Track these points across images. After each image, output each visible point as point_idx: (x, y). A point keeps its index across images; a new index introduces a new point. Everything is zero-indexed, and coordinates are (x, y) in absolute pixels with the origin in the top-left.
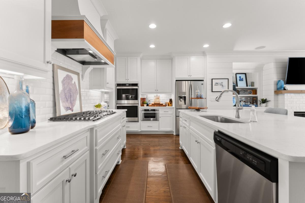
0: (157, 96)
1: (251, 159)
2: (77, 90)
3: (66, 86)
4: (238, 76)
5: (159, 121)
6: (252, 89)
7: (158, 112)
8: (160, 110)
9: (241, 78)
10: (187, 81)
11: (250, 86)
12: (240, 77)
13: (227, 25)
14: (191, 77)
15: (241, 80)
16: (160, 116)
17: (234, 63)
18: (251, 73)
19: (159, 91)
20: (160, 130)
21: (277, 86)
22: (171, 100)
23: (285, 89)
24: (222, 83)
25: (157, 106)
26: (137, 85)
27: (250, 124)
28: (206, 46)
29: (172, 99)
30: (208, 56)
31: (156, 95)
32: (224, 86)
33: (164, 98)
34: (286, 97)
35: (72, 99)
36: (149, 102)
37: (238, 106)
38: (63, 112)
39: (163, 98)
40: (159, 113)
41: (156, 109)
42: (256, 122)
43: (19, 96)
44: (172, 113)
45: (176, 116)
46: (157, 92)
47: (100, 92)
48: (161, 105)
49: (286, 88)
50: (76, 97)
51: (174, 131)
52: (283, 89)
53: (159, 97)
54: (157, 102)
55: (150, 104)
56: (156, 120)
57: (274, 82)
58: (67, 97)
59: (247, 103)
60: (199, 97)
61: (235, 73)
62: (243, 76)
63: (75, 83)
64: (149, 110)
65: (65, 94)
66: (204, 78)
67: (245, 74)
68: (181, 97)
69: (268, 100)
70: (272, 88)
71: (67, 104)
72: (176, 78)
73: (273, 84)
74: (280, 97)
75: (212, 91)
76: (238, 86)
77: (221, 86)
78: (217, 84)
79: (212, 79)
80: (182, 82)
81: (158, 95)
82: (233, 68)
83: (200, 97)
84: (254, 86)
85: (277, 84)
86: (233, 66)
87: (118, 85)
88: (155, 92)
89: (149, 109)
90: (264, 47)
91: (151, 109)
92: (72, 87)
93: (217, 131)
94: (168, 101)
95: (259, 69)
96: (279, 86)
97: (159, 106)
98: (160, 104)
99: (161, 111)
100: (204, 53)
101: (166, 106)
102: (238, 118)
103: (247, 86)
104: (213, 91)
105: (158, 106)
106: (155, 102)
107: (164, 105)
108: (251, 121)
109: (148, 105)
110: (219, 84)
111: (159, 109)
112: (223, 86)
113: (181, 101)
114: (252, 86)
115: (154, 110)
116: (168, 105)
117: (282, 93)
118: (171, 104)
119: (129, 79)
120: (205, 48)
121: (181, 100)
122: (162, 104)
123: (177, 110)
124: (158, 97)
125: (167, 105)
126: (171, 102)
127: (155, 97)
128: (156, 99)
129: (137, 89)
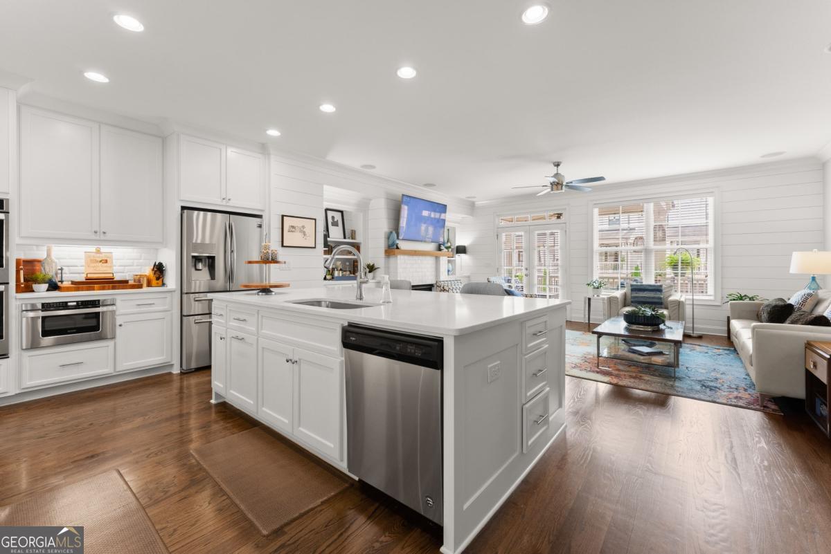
0: (98, 252)
1: (413, 351)
4: (330, 214)
5: (113, 338)
6: (353, 245)
7: (110, 308)
8: (118, 303)
9: (335, 220)
10: (209, 214)
11: (349, 238)
12: (333, 218)
13: (328, 108)
14: (228, 204)
15: (335, 224)
16: (119, 321)
17: (326, 187)
18: (351, 212)
19: (108, 236)
20: (118, 370)
21: (388, 242)
22: (159, 269)
23: (397, 248)
24: (303, 227)
25: (103, 289)
26: (3, 207)
27: (382, 307)
28: (273, 133)
29: (164, 264)
30: (272, 156)
31: (92, 249)
32: (307, 235)
33: (129, 259)
34: (399, 261)
36: (59, 276)
37: (361, 278)
40: (113, 312)
41: (100, 298)
42: (390, 302)
44: (166, 307)
45: (182, 316)
46: (102, 237)
48: (123, 284)
49: (399, 246)
51: (176, 362)
52: (395, 247)
53: (111, 258)
54: (100, 271)
55: (62, 282)
56: (101, 338)
57: (385, 233)
59: (344, 273)
60: (270, 259)
61: (325, 207)
62: (338, 216)
64: (69, 304)
66: (262, 211)
67: (342, 212)
68: (197, 259)
69: (376, 266)
70: (382, 244)
72: (182, 201)
73: (383, 236)
74: (392, 260)
75: (282, 246)
76: (330, 237)
77: (301, 235)
78: (293, 230)
79: (283, 216)
81: (104, 249)
82: (325, 197)
83: (272, 259)
84: (354, 239)
85: (388, 238)
86: (324, 193)
88: (93, 237)
89: (66, 303)
90: (373, 167)
91: (77, 302)
93: (346, 324)
94: (148, 271)
95: (364, 206)
96: (391, 242)
97: (114, 288)
98: (115, 279)
99: (122, 306)
100: (264, 148)
101: (140, 286)
102: (361, 299)
103: (345, 238)
104: (285, 245)
105: (109, 289)
106: (89, 276)
107: (131, 282)
108: (384, 302)
109: (53, 287)
110: (296, 228)
111: (114, 300)
112: (304, 234)
113: (196, 270)
114: (352, 239)
115: (95, 304)
116: (149, 284)
117: (394, 254)
118: (160, 281)
120: (269, 135)
121: (200, 266)
122: (126, 282)
123: (185, 296)
124: (103, 257)
125: (145, 285)
126: (158, 272)
127: (92, 258)
128: (93, 265)
129: (2, 221)
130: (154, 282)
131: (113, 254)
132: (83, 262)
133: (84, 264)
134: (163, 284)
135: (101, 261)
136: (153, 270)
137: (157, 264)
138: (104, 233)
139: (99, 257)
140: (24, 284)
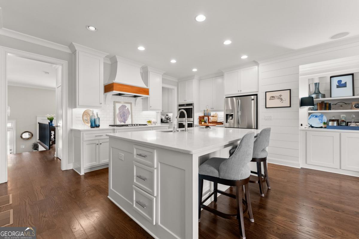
2: (129, 112)
3: (121, 110)
9: (342, 83)
12: (340, 81)
14: (241, 93)
15: (342, 86)
17: (300, 67)
19: (214, 109)
24: (281, 96)
26: (192, 105)
30: (260, 65)
32: (283, 100)
35: (125, 117)
38: (118, 123)
43: (92, 116)
47: (156, 113)
50: (129, 116)
54: (214, 120)
58: (122, 116)
62: (346, 79)
63: (128, 108)
65: (120, 115)
66: (259, 91)
71: (121, 119)
72: (225, 95)
75: (266, 108)
76: (332, 97)
77: (279, 100)
78: (273, 98)
79: (266, 92)
80: (228, 99)
81: (217, 113)
86: (300, 70)
87: (180, 105)
88: (211, 110)
90: (345, 34)
92: (125, 111)
98: (218, 122)
103: (354, 95)
110: (275, 97)
112: (281, 99)
119: (187, 100)
129: (192, 108)
140: (199, 122)
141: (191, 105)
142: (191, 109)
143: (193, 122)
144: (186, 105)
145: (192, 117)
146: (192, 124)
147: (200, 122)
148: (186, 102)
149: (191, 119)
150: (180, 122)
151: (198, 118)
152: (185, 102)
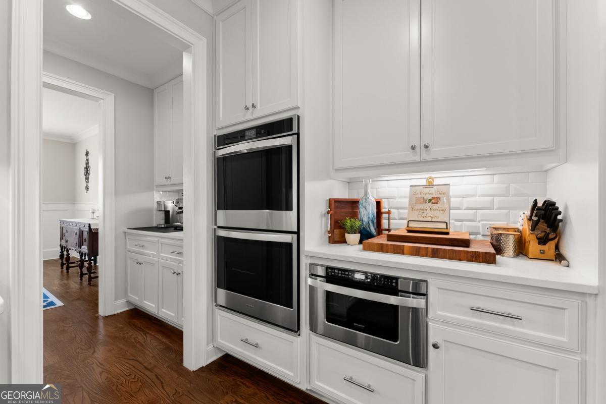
0: (430, 185)
19: (436, 152)
26: (291, 128)
33: (482, 196)
39: (477, 199)
46: (425, 157)
48: (457, 248)
53: (446, 193)
81: (440, 178)
94: (520, 220)
98: (451, 235)
106: (413, 225)
107: (477, 245)
115: (388, 284)
116: (521, 249)
118: (550, 247)
119: (258, 105)
124: (433, 193)
125: (510, 251)
126: (543, 226)
127: (419, 196)
128: (419, 206)
129: (290, 147)
130: (533, 246)
131: (451, 187)
132: (406, 202)
133: (407, 205)
134: (559, 257)
135: (430, 201)
136: (530, 219)
137: (540, 204)
138: (426, 147)
139: (428, 194)
140: (331, 232)
141: (283, 126)
142: (284, 157)
143: (298, 233)
144: (253, 132)
145: (289, 208)
146: (290, 245)
147: (337, 231)
148: (257, 113)
149: (284, 213)
150: (223, 233)
151: (324, 208)
152: (249, 116)
